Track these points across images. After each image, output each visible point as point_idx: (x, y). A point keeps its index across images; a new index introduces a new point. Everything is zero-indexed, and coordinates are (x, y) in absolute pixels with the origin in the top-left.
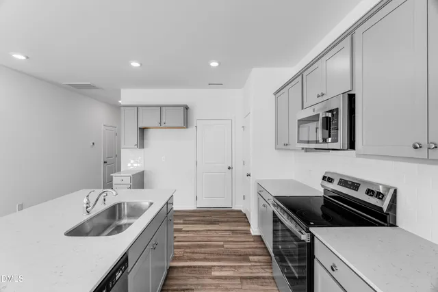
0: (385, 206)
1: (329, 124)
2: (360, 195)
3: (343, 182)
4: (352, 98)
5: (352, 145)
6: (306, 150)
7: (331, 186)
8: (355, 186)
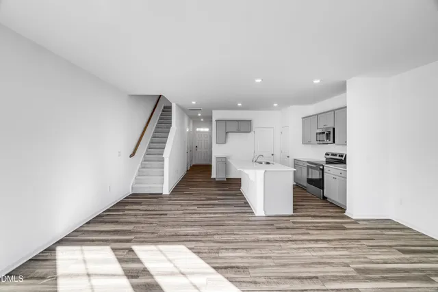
0: (343, 159)
1: (328, 135)
2: (338, 157)
3: (333, 155)
4: (334, 129)
5: (334, 142)
6: (319, 144)
7: (328, 157)
8: (336, 155)
